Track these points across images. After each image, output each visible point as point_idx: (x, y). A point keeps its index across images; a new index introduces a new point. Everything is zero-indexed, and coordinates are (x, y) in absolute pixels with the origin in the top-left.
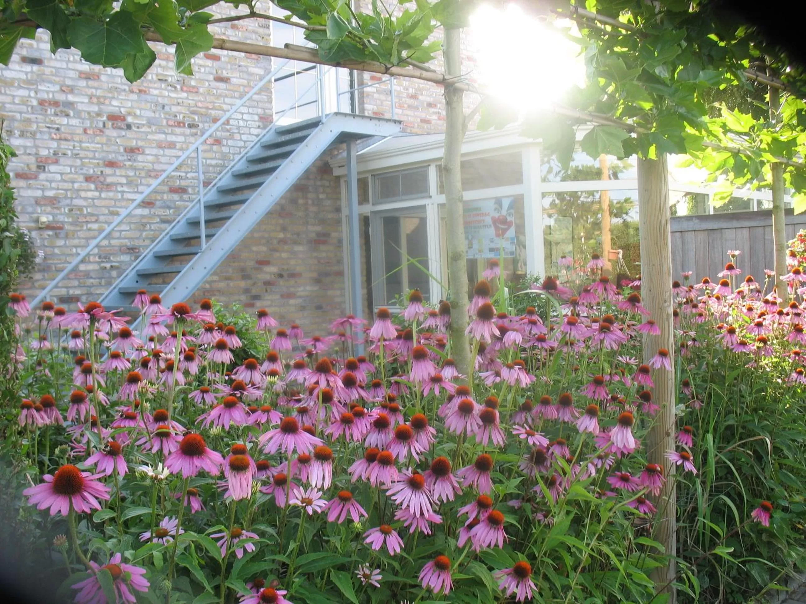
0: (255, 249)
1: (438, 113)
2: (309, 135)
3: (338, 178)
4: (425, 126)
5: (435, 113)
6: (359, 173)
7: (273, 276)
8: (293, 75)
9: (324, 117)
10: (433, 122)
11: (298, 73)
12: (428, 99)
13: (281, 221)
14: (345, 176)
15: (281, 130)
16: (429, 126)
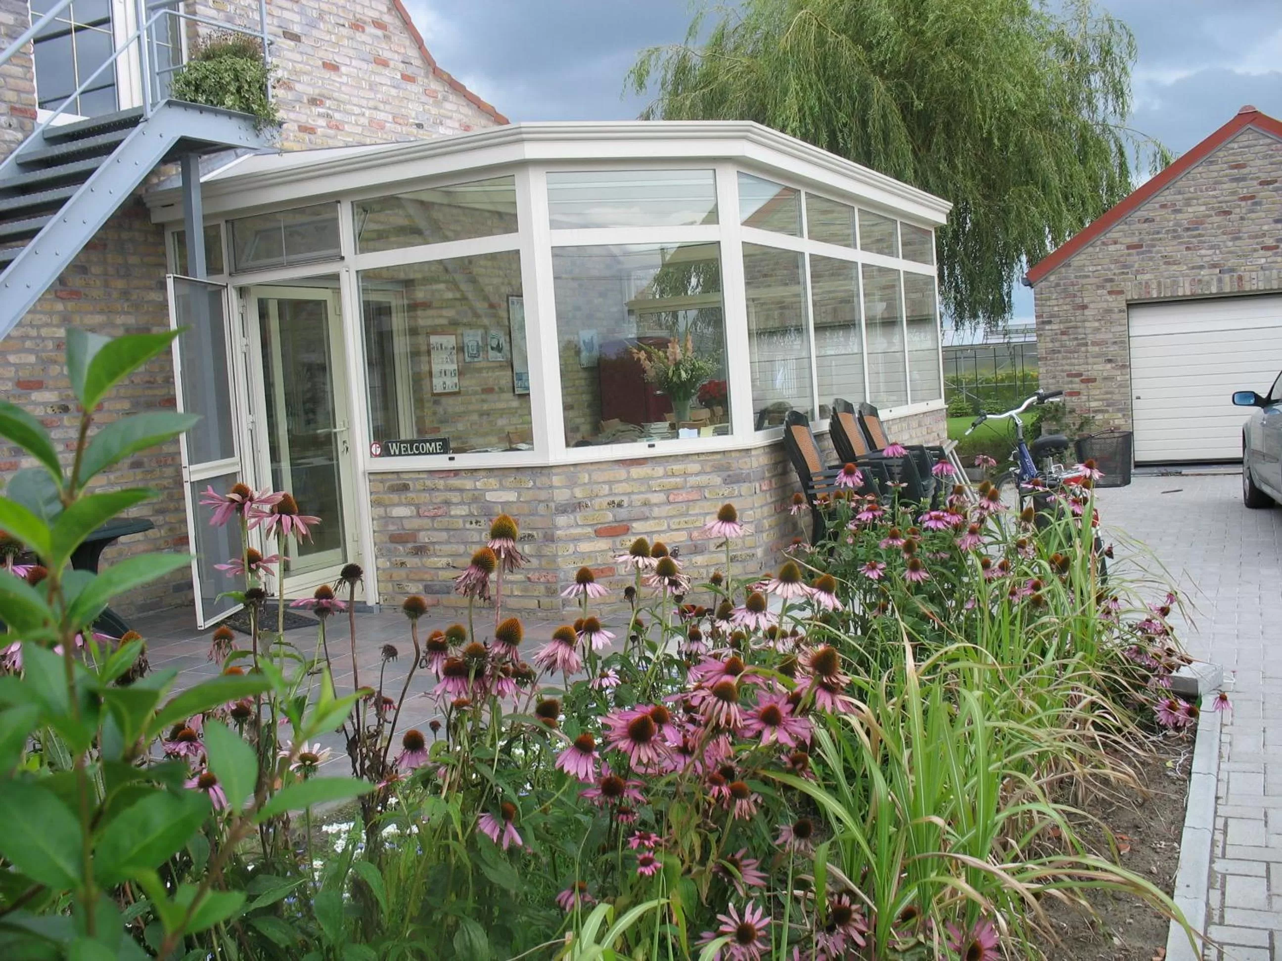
0: (12, 359)
1: (328, 115)
2: (121, 141)
3: (161, 228)
4: (306, 137)
5: (320, 115)
6: (205, 217)
7: (49, 411)
8: (68, 32)
9: (149, 108)
10: (319, 131)
11: (78, 29)
12: (310, 91)
13: (60, 306)
14: (181, 222)
15: (52, 135)
16: (312, 137)
